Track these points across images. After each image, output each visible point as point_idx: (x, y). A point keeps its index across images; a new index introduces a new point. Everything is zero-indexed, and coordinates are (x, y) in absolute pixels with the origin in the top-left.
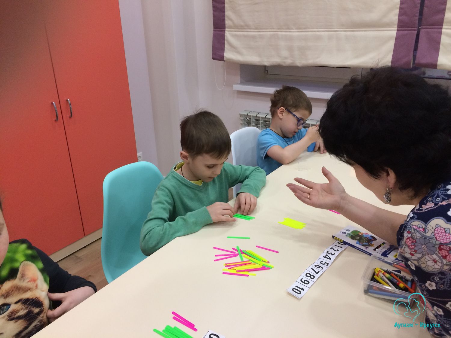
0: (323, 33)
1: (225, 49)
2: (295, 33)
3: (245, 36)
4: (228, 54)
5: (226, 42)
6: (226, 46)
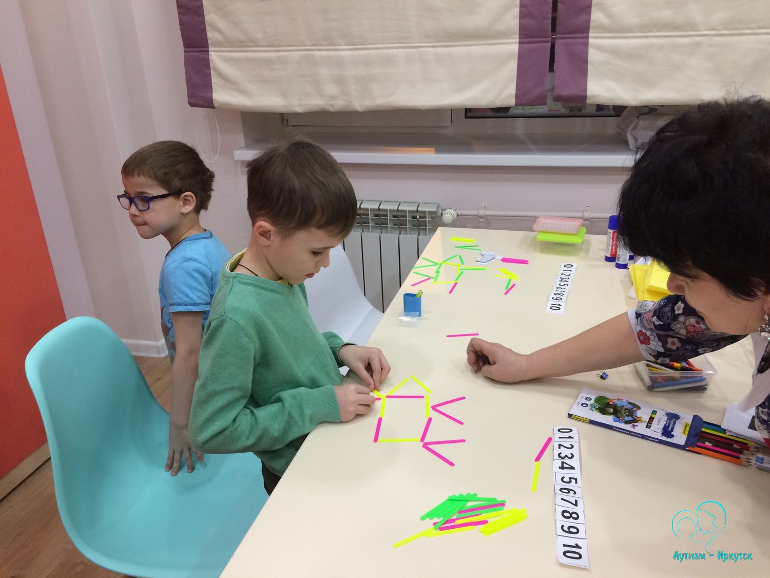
0: (395, 51)
1: (213, 85)
2: (346, 53)
3: (249, 60)
4: (220, 95)
5: (212, 72)
6: (215, 80)
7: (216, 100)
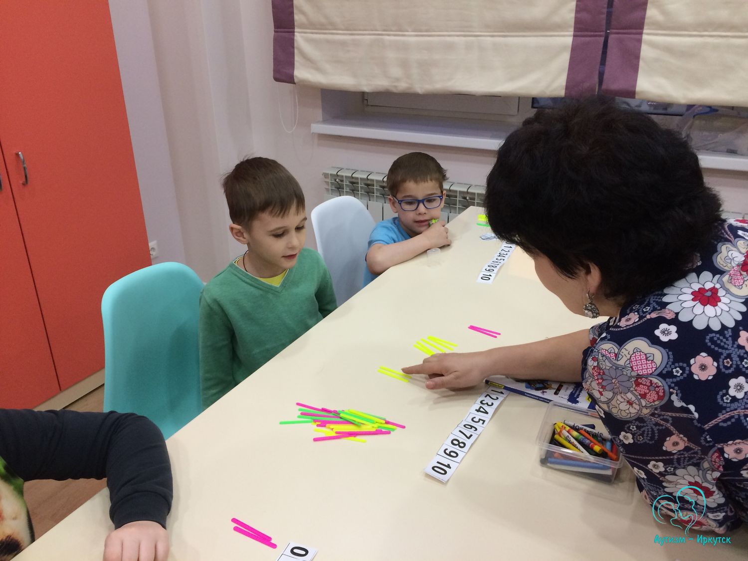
0: (456, 39)
1: (296, 64)
2: (411, 39)
3: (328, 42)
4: (301, 72)
5: (296, 51)
6: (297, 58)
7: (296, 77)
